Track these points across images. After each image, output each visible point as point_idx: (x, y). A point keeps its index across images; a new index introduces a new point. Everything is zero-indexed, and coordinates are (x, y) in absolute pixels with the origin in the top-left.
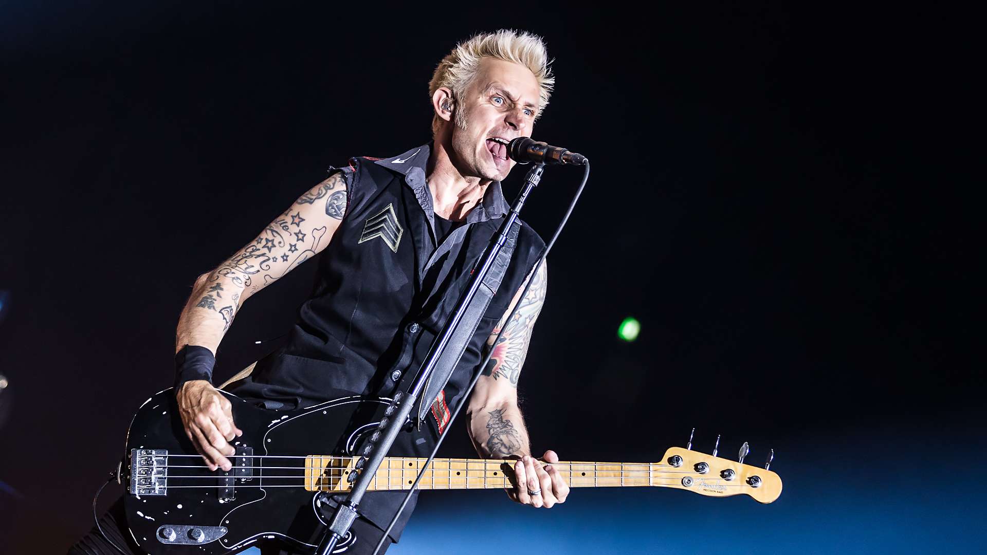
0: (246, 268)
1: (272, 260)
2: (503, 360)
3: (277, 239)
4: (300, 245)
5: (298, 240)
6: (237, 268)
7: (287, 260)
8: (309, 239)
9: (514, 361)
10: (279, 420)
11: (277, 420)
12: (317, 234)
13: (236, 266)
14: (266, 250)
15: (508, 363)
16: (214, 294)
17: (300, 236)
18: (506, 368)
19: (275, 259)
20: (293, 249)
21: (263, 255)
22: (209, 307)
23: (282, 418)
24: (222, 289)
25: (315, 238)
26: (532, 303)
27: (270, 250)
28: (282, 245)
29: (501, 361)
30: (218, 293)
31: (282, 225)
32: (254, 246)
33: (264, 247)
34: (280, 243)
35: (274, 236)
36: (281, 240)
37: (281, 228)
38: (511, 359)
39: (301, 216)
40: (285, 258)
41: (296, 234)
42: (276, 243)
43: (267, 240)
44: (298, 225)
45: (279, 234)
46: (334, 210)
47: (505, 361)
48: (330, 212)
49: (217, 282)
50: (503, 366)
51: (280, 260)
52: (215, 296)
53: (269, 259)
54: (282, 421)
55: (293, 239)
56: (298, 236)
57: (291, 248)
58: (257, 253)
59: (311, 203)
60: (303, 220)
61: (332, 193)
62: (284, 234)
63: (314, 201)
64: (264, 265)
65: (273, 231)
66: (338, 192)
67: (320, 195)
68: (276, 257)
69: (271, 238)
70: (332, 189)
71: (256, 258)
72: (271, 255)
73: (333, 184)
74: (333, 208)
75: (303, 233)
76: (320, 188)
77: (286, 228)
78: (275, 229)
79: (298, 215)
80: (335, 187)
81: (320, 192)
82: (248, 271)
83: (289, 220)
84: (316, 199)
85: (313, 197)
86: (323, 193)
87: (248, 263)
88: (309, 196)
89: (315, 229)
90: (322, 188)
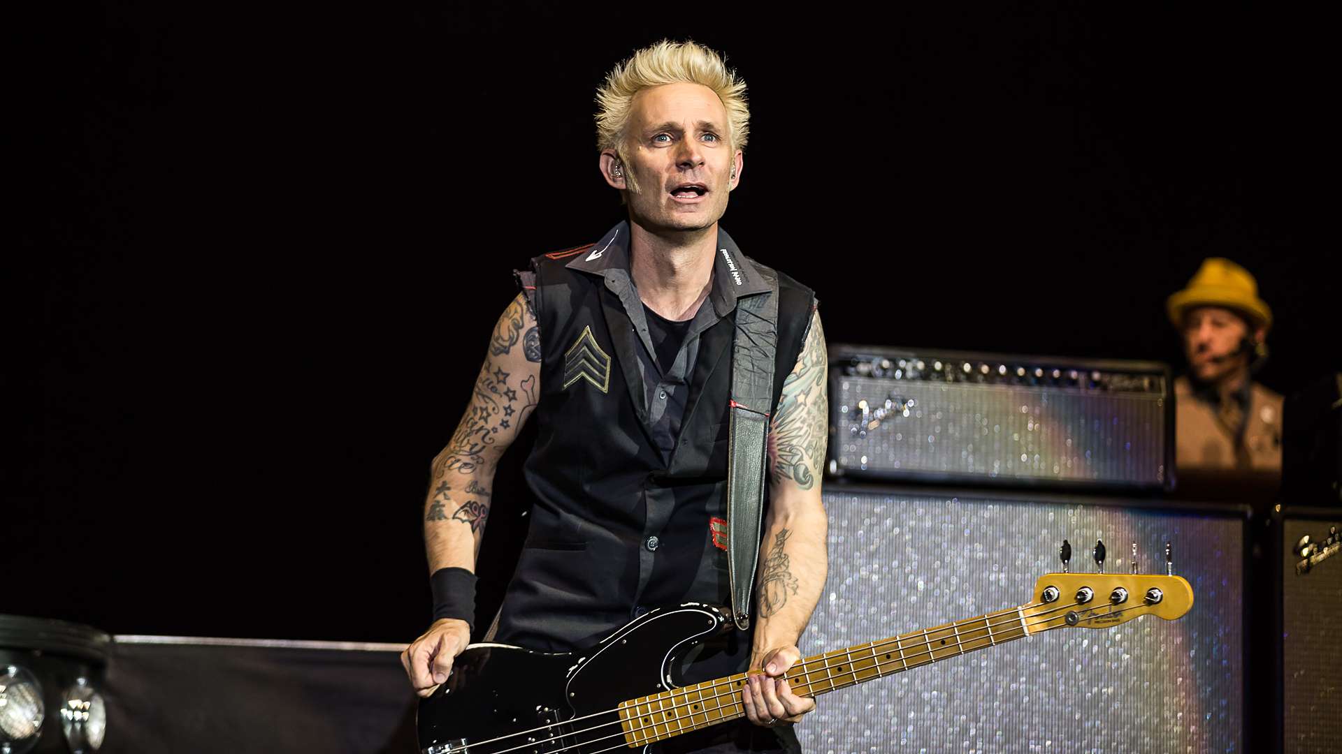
0: (471, 449)
1: (492, 432)
2: (777, 455)
3: (491, 406)
4: (514, 405)
5: (510, 400)
6: (461, 453)
7: (508, 426)
8: (520, 394)
9: (790, 454)
10: (577, 666)
11: (575, 665)
12: (526, 386)
13: (460, 451)
14: (482, 423)
15: (785, 457)
16: (441, 497)
17: (511, 394)
18: (784, 466)
19: (495, 430)
20: (509, 411)
21: (482, 428)
22: (440, 519)
23: (580, 662)
24: (449, 489)
25: (526, 392)
26: (802, 376)
27: (486, 421)
28: (496, 411)
29: (775, 458)
30: (445, 494)
31: (490, 387)
32: (472, 418)
33: (480, 419)
34: (494, 409)
35: (487, 403)
36: (494, 405)
37: (489, 390)
38: (785, 451)
39: (504, 371)
40: (505, 424)
41: (506, 394)
42: (490, 411)
43: (482, 409)
44: (505, 383)
45: (491, 399)
46: (534, 354)
47: (779, 456)
48: (531, 357)
49: (441, 480)
50: (778, 462)
51: (501, 429)
52: (443, 501)
53: (488, 432)
54: (580, 666)
55: (505, 402)
56: (508, 396)
57: (507, 411)
58: (476, 428)
59: (508, 353)
60: (507, 375)
61: (525, 333)
62: (495, 397)
63: (509, 349)
64: (487, 439)
65: (484, 396)
66: (531, 330)
67: (513, 339)
68: (496, 427)
69: (484, 406)
70: (522, 327)
71: (476, 433)
72: (489, 426)
73: (522, 317)
74: (532, 351)
75: (512, 389)
76: (509, 327)
77: (494, 389)
78: (485, 393)
79: (500, 370)
80: (525, 323)
81: (511, 334)
82: (474, 450)
83: (494, 379)
84: (510, 345)
85: (507, 344)
86: (515, 336)
87: (471, 442)
88: (500, 341)
89: (523, 381)
90: (511, 328)
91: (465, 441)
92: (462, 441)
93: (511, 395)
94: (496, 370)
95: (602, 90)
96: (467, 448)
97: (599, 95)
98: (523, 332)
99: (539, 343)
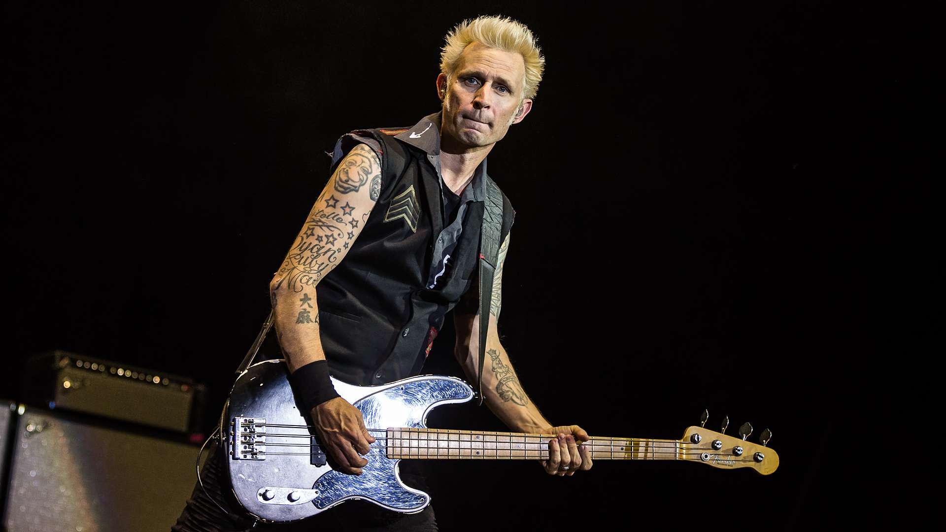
0: (318, 268)
1: (337, 252)
3: (336, 233)
4: (355, 231)
5: (353, 227)
6: (312, 272)
8: (361, 224)
12: (365, 218)
14: (329, 246)
19: (339, 250)
20: (351, 236)
21: (329, 250)
22: (308, 322)
24: (310, 299)
25: (364, 222)
27: (333, 244)
28: (341, 236)
30: (308, 304)
31: (335, 218)
32: (316, 245)
33: (327, 243)
34: (339, 235)
35: (332, 231)
36: (339, 232)
37: (336, 222)
39: (351, 205)
40: (347, 246)
41: (351, 223)
42: (336, 236)
43: (327, 236)
44: (350, 214)
45: (336, 228)
46: (376, 195)
48: (372, 195)
51: (343, 249)
52: (308, 309)
53: (335, 252)
55: (349, 228)
58: (323, 250)
59: (357, 191)
60: (353, 208)
61: (372, 178)
62: (339, 225)
63: (359, 188)
64: (331, 259)
65: (328, 227)
66: (377, 176)
67: (363, 181)
68: (340, 248)
69: (329, 233)
70: (371, 173)
71: (324, 255)
72: (335, 248)
73: (371, 167)
74: (375, 193)
75: (356, 220)
76: (358, 172)
77: (340, 220)
78: (329, 224)
79: (347, 204)
80: (373, 171)
81: (361, 177)
82: (320, 269)
83: (341, 212)
84: (360, 186)
85: (357, 184)
86: (365, 179)
87: (320, 263)
88: (350, 182)
89: (365, 214)
90: (361, 173)
91: (314, 262)
92: (311, 263)
93: (354, 223)
94: (344, 205)
95: (450, 33)
96: (316, 268)
97: (447, 36)
98: (371, 177)
99: (380, 187)
